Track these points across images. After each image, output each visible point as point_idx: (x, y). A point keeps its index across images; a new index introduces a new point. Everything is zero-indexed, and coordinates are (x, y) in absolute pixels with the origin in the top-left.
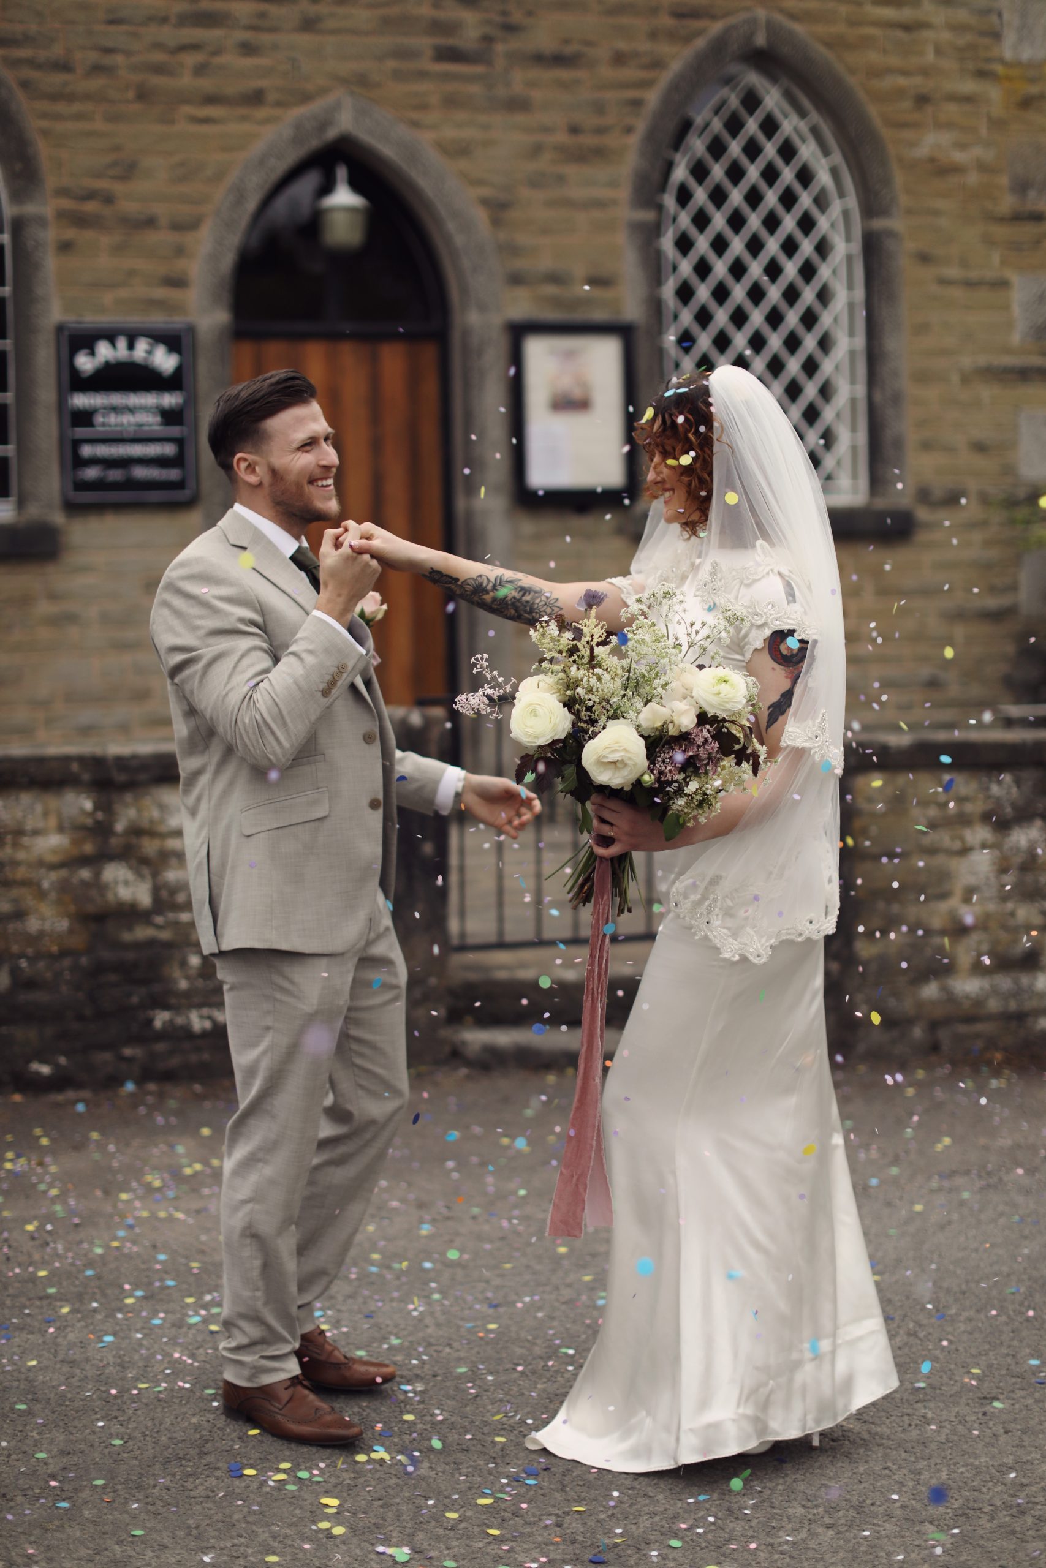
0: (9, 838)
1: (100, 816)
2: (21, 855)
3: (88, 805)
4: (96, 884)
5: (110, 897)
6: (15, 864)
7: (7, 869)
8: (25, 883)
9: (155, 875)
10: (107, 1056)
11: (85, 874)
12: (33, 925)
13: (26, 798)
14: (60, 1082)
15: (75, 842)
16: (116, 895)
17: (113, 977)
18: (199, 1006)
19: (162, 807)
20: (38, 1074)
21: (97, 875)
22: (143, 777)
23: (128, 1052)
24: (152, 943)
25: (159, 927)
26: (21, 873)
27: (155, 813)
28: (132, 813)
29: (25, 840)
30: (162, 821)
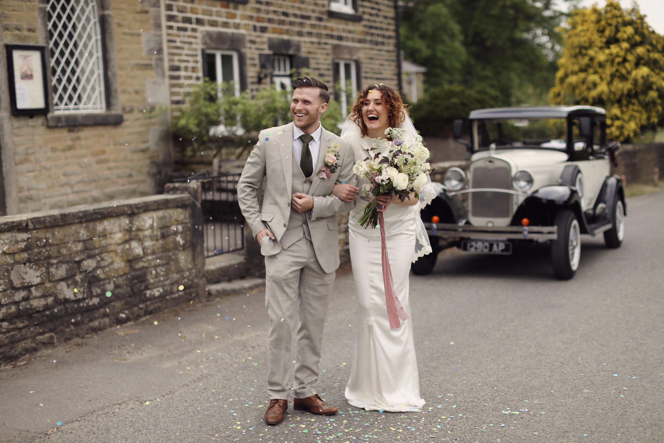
0: (109, 236)
1: (130, 225)
2: (112, 242)
3: (128, 222)
4: (130, 249)
5: (134, 253)
6: (111, 244)
7: (109, 247)
8: (112, 251)
9: (142, 244)
10: (136, 308)
11: (127, 246)
12: (116, 266)
13: (112, 220)
14: (127, 320)
15: (124, 235)
16: (135, 252)
17: (136, 281)
18: (156, 287)
19: (144, 220)
20: (122, 317)
21: (130, 246)
22: (141, 211)
23: (141, 306)
24: (143, 268)
25: (144, 262)
26: (112, 248)
27: (142, 223)
28: (137, 223)
29: (112, 236)
30: (144, 226)
